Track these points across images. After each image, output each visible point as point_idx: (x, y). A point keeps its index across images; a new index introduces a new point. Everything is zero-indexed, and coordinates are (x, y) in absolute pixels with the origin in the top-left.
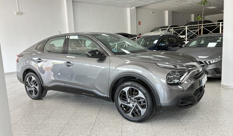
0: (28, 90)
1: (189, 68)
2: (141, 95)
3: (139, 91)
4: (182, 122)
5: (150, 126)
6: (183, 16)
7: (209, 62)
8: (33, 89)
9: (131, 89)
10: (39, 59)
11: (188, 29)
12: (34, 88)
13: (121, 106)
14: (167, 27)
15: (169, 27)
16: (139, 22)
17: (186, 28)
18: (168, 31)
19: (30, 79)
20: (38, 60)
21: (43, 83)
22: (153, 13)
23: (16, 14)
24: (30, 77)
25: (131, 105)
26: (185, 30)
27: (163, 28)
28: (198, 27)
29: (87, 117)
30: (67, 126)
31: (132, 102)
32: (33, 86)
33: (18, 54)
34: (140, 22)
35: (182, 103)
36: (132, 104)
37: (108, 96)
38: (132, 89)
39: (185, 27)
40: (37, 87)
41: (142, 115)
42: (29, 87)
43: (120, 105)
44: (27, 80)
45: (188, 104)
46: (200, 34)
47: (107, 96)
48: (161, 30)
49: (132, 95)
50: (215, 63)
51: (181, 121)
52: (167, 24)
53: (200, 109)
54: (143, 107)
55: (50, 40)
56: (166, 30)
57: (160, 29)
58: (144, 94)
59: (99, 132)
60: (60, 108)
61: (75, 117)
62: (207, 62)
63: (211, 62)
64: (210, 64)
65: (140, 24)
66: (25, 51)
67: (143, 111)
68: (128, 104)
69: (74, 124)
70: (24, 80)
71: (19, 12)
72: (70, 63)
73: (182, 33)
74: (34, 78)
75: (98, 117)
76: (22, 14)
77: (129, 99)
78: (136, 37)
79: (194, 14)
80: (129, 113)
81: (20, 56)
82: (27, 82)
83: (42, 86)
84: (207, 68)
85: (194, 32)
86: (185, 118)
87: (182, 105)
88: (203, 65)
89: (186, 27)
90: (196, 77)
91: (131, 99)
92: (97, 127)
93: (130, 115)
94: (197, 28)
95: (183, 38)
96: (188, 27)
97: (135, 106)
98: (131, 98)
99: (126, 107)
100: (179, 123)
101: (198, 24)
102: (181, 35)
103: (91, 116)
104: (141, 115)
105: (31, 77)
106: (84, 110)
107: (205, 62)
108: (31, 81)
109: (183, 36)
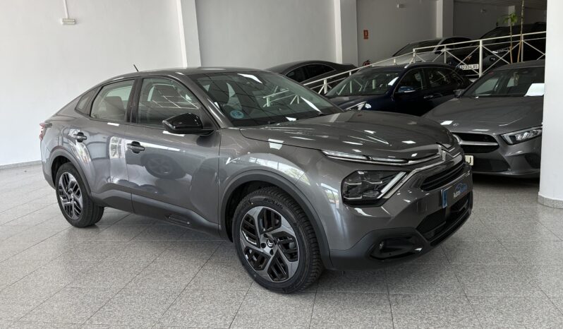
0: (63, 204)
1: (410, 162)
2: (286, 227)
3: (283, 218)
4: (393, 295)
5: (308, 304)
6: (484, 10)
7: (513, 137)
8: (73, 202)
9: (265, 211)
10: (79, 133)
11: (486, 46)
12: (75, 200)
13: (247, 251)
14: (436, 42)
15: (440, 43)
16: (365, 31)
17: (481, 46)
18: (436, 53)
19: (66, 179)
20: (79, 137)
21: (90, 192)
22: (401, 6)
23: (62, 23)
24: (65, 175)
25: (267, 250)
26: (478, 50)
27: (426, 45)
28: (511, 42)
29: (171, 275)
30: (118, 295)
31: (270, 244)
32: (72, 196)
33: (43, 121)
34: (366, 33)
35: (384, 250)
36: (270, 249)
37: (220, 226)
38: (269, 212)
39: (478, 43)
40: (80, 200)
41: (290, 277)
42: (64, 198)
43: (243, 250)
44: (61, 182)
45: (404, 252)
46: (515, 60)
47: (216, 225)
48: (417, 51)
49: (268, 228)
50: (527, 140)
51: (392, 292)
52: (439, 34)
53: (454, 263)
54: (292, 257)
55: (105, 88)
56: (432, 49)
57: (414, 50)
58: (294, 226)
59: (184, 314)
60: (124, 251)
61: (147, 275)
62: (507, 136)
63: (519, 138)
64: (515, 141)
65: (366, 37)
66: (57, 115)
67: (293, 266)
68: (259, 247)
69: (136, 291)
70: (54, 180)
71: (69, 18)
72: (139, 143)
73: (469, 57)
74: (72, 179)
75: (199, 275)
76: (76, 22)
77: (262, 236)
78: (350, 72)
79: (514, 7)
80: (263, 269)
81: (47, 125)
82: (61, 188)
83: (88, 196)
84: (504, 152)
85: (500, 54)
86: (404, 286)
87: (386, 255)
88: (496, 144)
89: (481, 41)
90: (429, 185)
91: (266, 236)
92: (184, 302)
93: (264, 274)
94: (509, 45)
95: (471, 72)
96: (484, 42)
97: (275, 252)
98: (267, 234)
99: (257, 254)
100: (385, 297)
101: (520, 33)
102: (468, 62)
103: (183, 273)
104: (288, 277)
105: (67, 175)
106: (175, 255)
107: (500, 136)
108: (67, 184)
109: (472, 66)
